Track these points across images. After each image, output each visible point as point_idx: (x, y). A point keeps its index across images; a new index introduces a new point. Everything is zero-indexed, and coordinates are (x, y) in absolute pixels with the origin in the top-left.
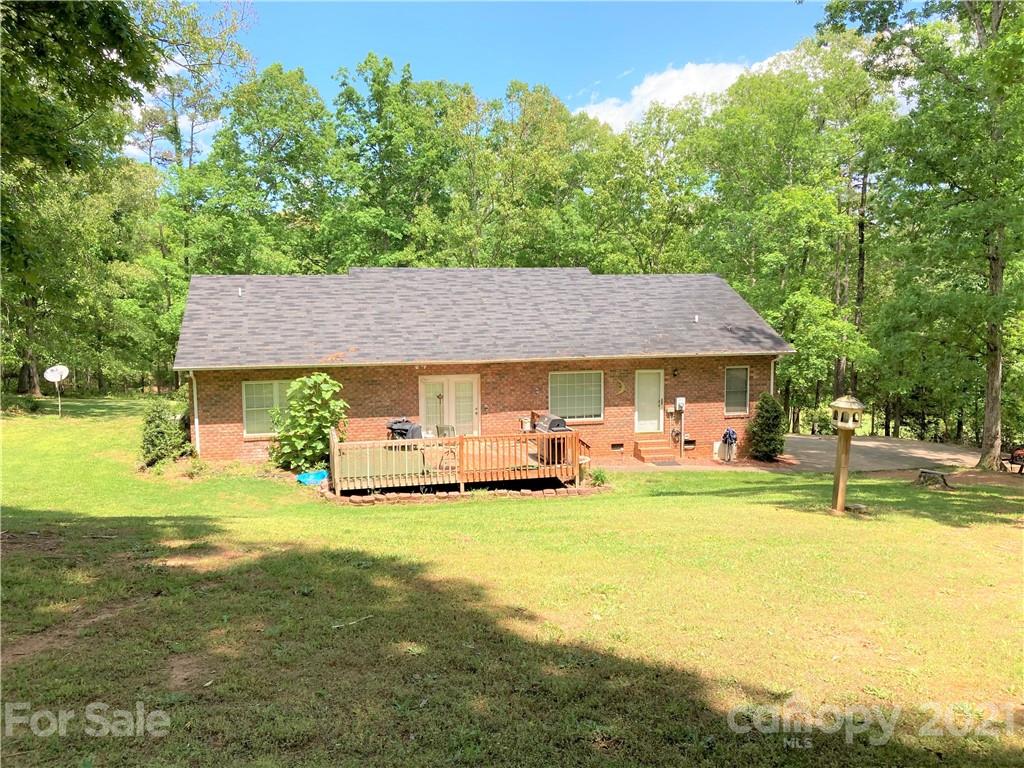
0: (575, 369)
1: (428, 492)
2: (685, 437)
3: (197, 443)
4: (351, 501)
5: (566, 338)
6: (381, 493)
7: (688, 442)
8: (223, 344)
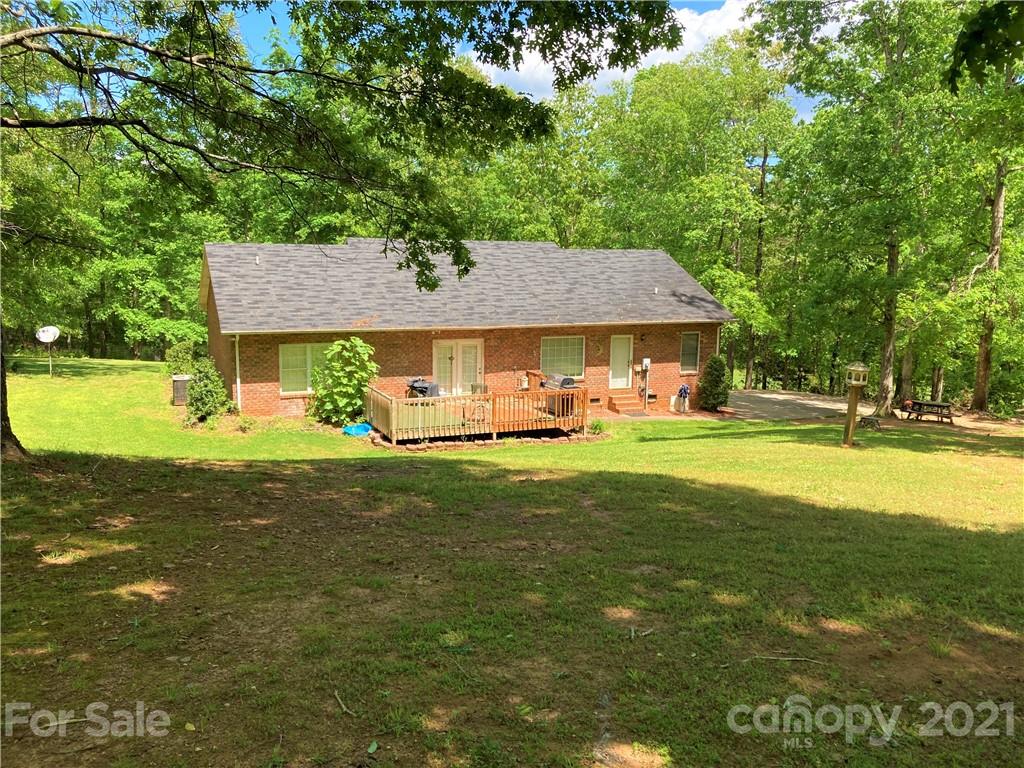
0: (563, 334)
1: (468, 441)
2: (649, 392)
3: (239, 401)
4: (407, 449)
5: (554, 306)
6: (430, 442)
7: (650, 397)
8: (259, 310)
